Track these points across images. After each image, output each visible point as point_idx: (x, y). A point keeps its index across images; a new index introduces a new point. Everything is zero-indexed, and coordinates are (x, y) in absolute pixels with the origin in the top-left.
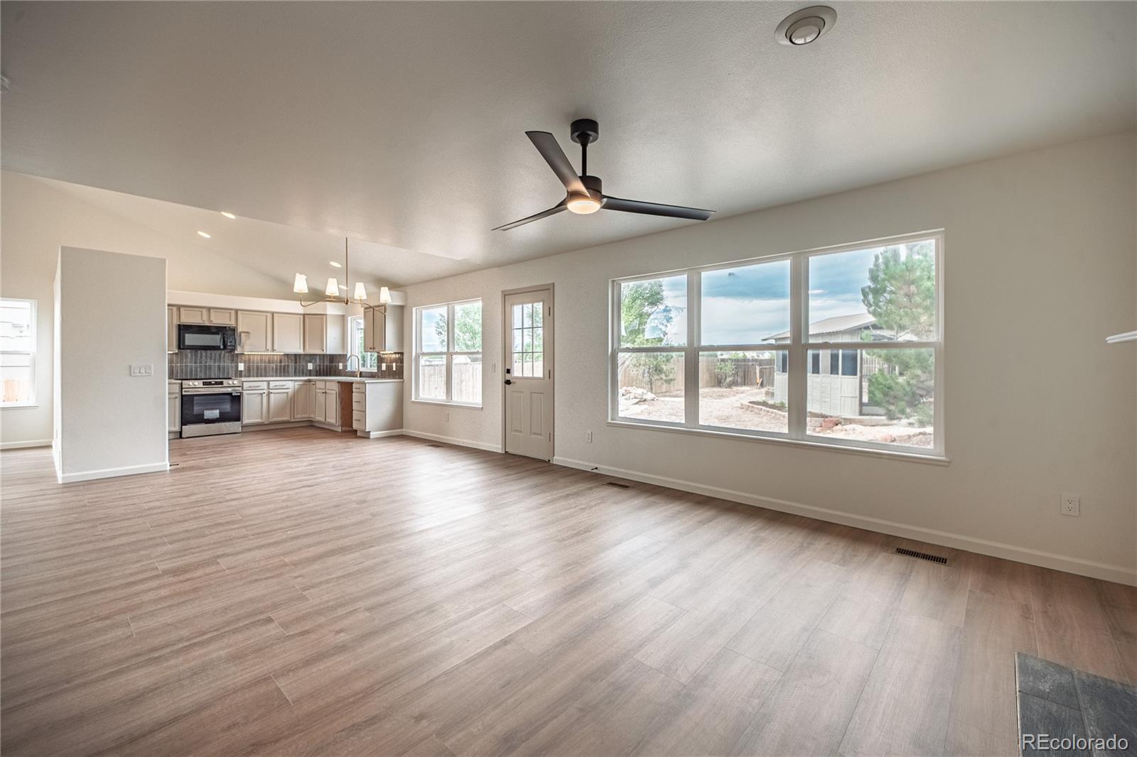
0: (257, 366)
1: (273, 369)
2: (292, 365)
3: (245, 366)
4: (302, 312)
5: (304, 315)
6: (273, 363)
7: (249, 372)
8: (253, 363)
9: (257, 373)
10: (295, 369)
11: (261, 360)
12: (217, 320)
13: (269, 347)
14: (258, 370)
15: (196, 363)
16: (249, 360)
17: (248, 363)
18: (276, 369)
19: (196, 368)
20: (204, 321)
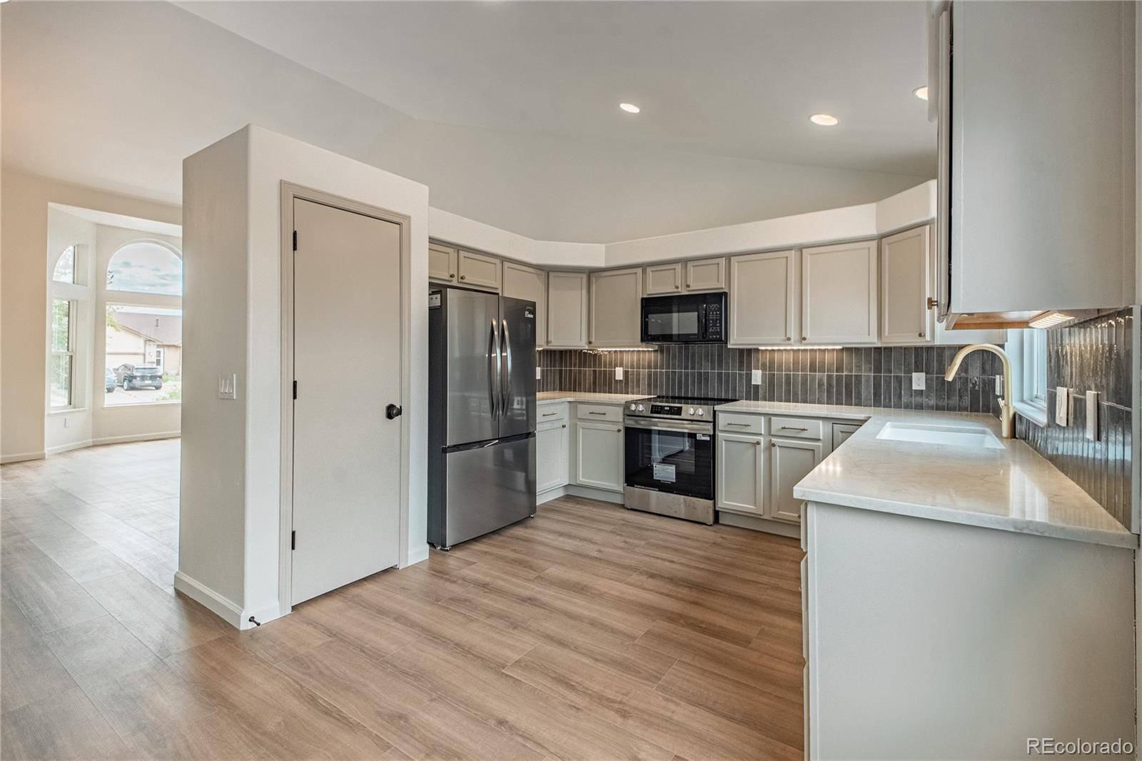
0: (788, 377)
1: (821, 384)
2: (867, 374)
3: (764, 375)
4: (873, 231)
5: (881, 237)
6: (822, 370)
7: (775, 389)
8: (780, 369)
9: (788, 392)
10: (877, 386)
11: (796, 363)
12: (701, 283)
13: (793, 334)
14: (788, 383)
15: (686, 368)
16: (772, 362)
17: (769, 367)
18: (830, 385)
19: (687, 375)
20: (677, 287)
